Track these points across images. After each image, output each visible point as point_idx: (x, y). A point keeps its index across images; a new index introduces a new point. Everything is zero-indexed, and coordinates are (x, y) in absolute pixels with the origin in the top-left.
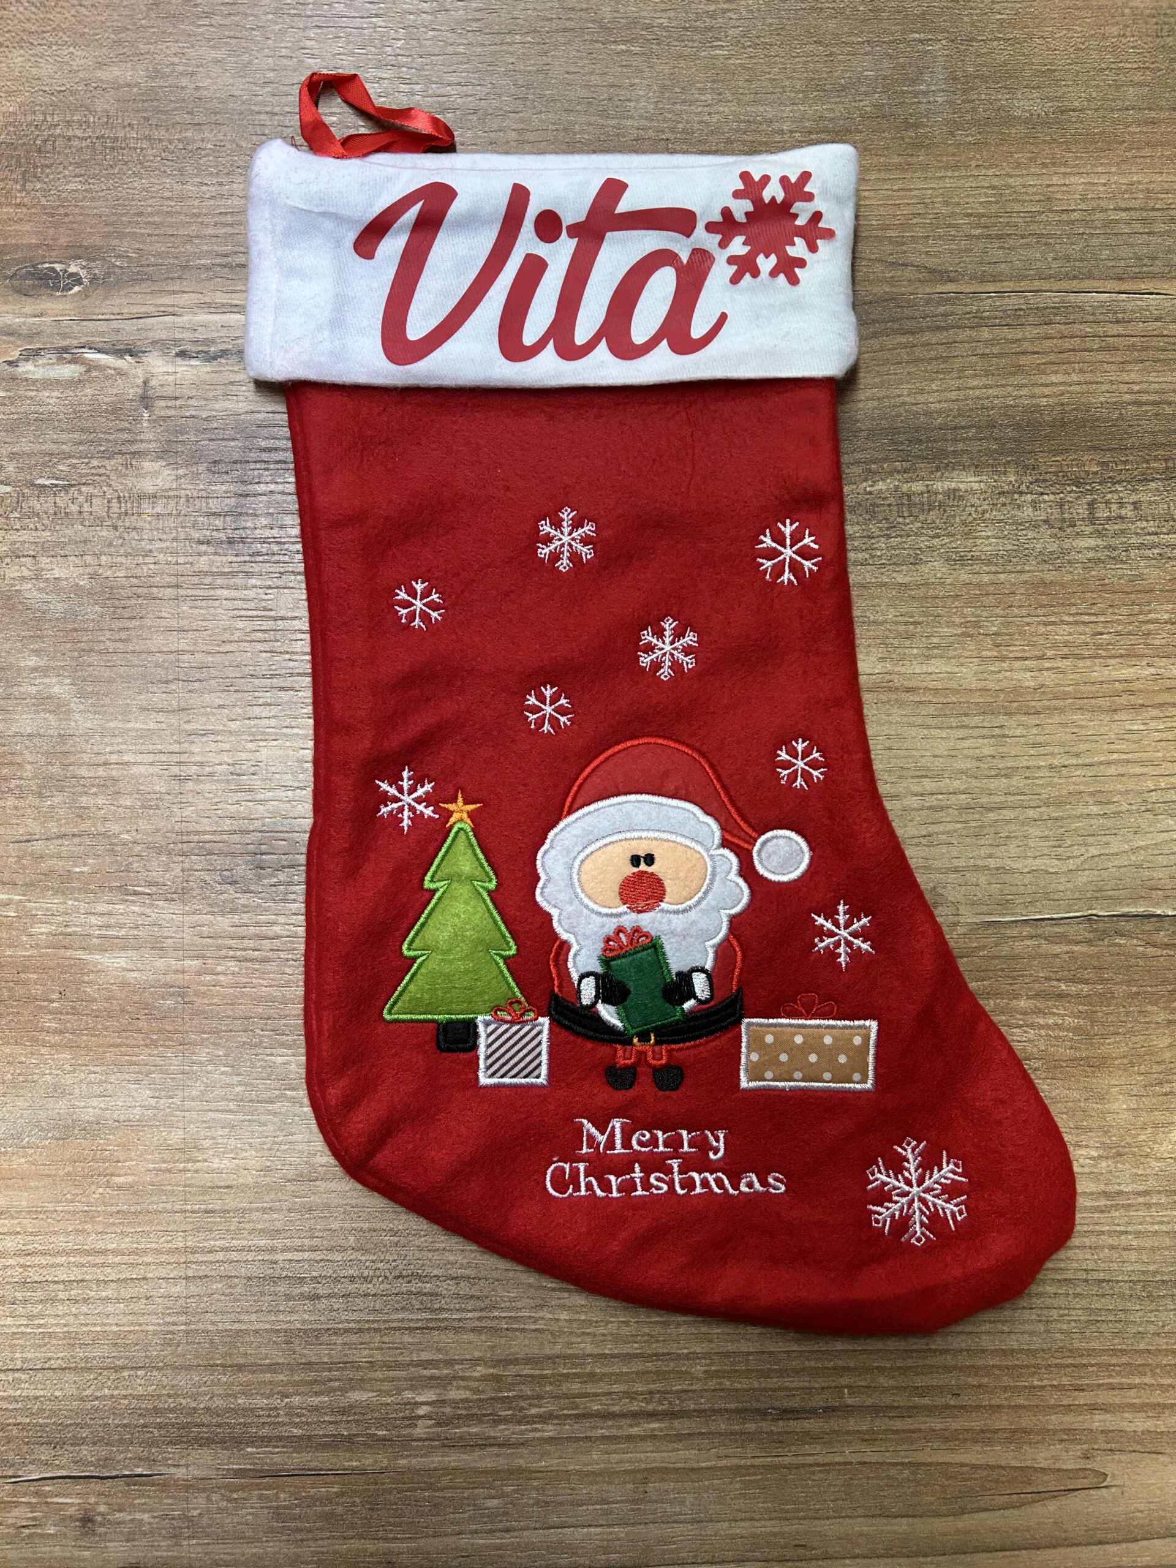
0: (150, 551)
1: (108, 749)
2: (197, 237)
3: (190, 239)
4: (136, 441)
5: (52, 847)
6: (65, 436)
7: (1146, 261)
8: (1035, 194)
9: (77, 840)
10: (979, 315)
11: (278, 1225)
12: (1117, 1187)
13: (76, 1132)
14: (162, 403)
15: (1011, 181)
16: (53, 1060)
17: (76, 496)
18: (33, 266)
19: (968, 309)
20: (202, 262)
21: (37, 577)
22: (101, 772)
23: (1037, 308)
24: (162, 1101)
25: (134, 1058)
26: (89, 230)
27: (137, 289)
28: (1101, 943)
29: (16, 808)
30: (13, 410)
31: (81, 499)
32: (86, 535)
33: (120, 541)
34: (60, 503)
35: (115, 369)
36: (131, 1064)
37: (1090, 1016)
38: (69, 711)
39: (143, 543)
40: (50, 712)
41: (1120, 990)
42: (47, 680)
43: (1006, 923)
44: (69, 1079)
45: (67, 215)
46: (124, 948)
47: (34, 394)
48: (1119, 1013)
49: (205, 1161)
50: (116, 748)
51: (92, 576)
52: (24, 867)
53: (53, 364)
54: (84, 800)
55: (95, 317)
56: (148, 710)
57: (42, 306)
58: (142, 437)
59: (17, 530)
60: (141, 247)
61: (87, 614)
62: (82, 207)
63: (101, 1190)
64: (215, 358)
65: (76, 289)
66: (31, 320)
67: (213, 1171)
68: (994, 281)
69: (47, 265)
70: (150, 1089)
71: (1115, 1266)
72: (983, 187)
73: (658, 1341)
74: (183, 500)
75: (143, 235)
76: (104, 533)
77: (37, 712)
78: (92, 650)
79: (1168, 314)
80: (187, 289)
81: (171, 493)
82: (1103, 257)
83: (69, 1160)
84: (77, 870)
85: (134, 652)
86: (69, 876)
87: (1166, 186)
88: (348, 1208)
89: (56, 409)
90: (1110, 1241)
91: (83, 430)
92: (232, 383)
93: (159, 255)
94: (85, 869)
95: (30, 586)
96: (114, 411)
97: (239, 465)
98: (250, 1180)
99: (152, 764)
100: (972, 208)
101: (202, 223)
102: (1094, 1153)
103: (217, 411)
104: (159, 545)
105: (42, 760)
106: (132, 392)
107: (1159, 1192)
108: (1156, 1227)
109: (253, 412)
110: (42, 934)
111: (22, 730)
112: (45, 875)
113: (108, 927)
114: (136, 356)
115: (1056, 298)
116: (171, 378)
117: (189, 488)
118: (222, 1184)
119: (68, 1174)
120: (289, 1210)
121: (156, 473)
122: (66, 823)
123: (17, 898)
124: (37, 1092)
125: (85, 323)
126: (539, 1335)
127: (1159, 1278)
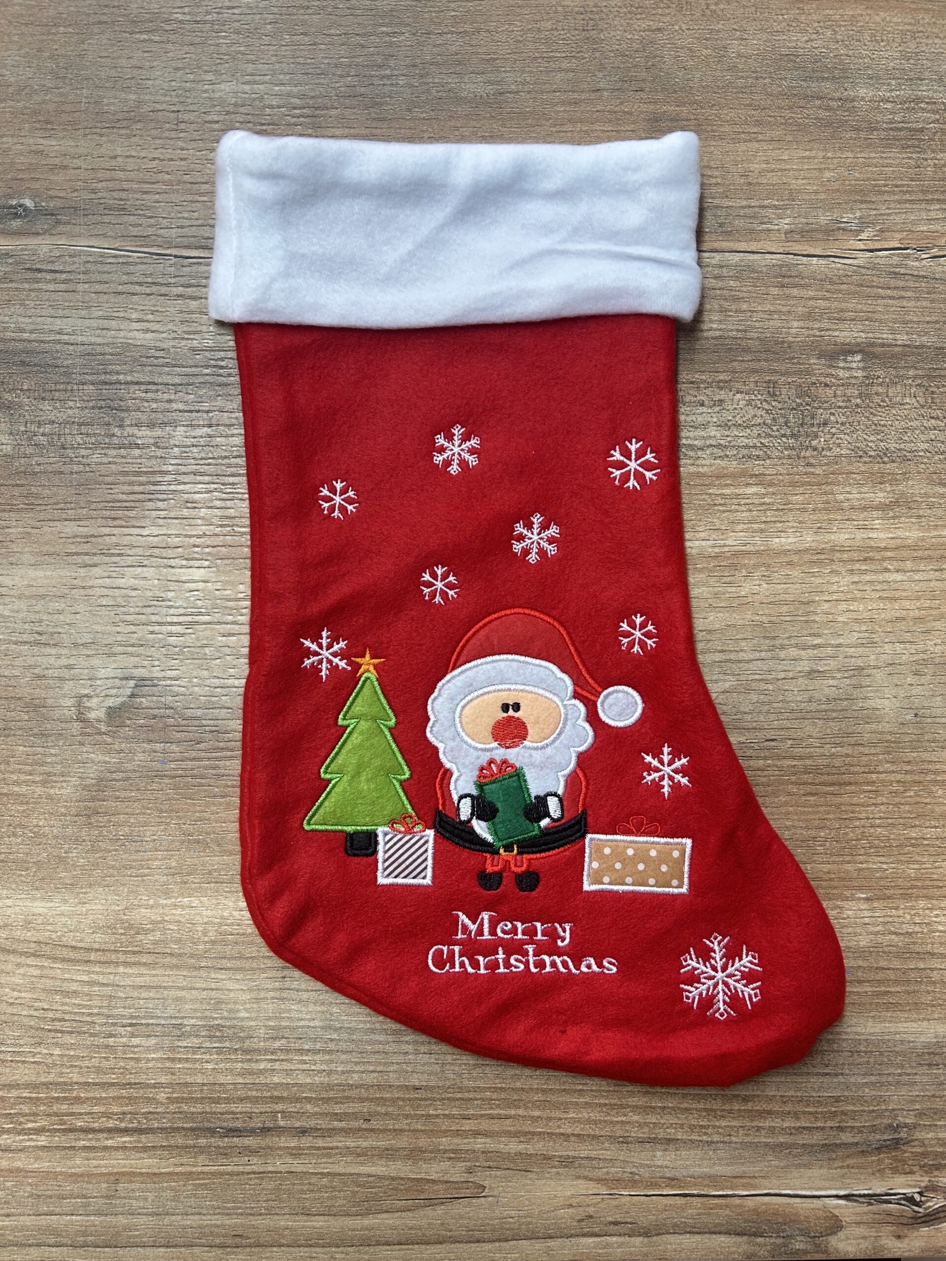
73: (131, 1073)
126: (36, 1066)
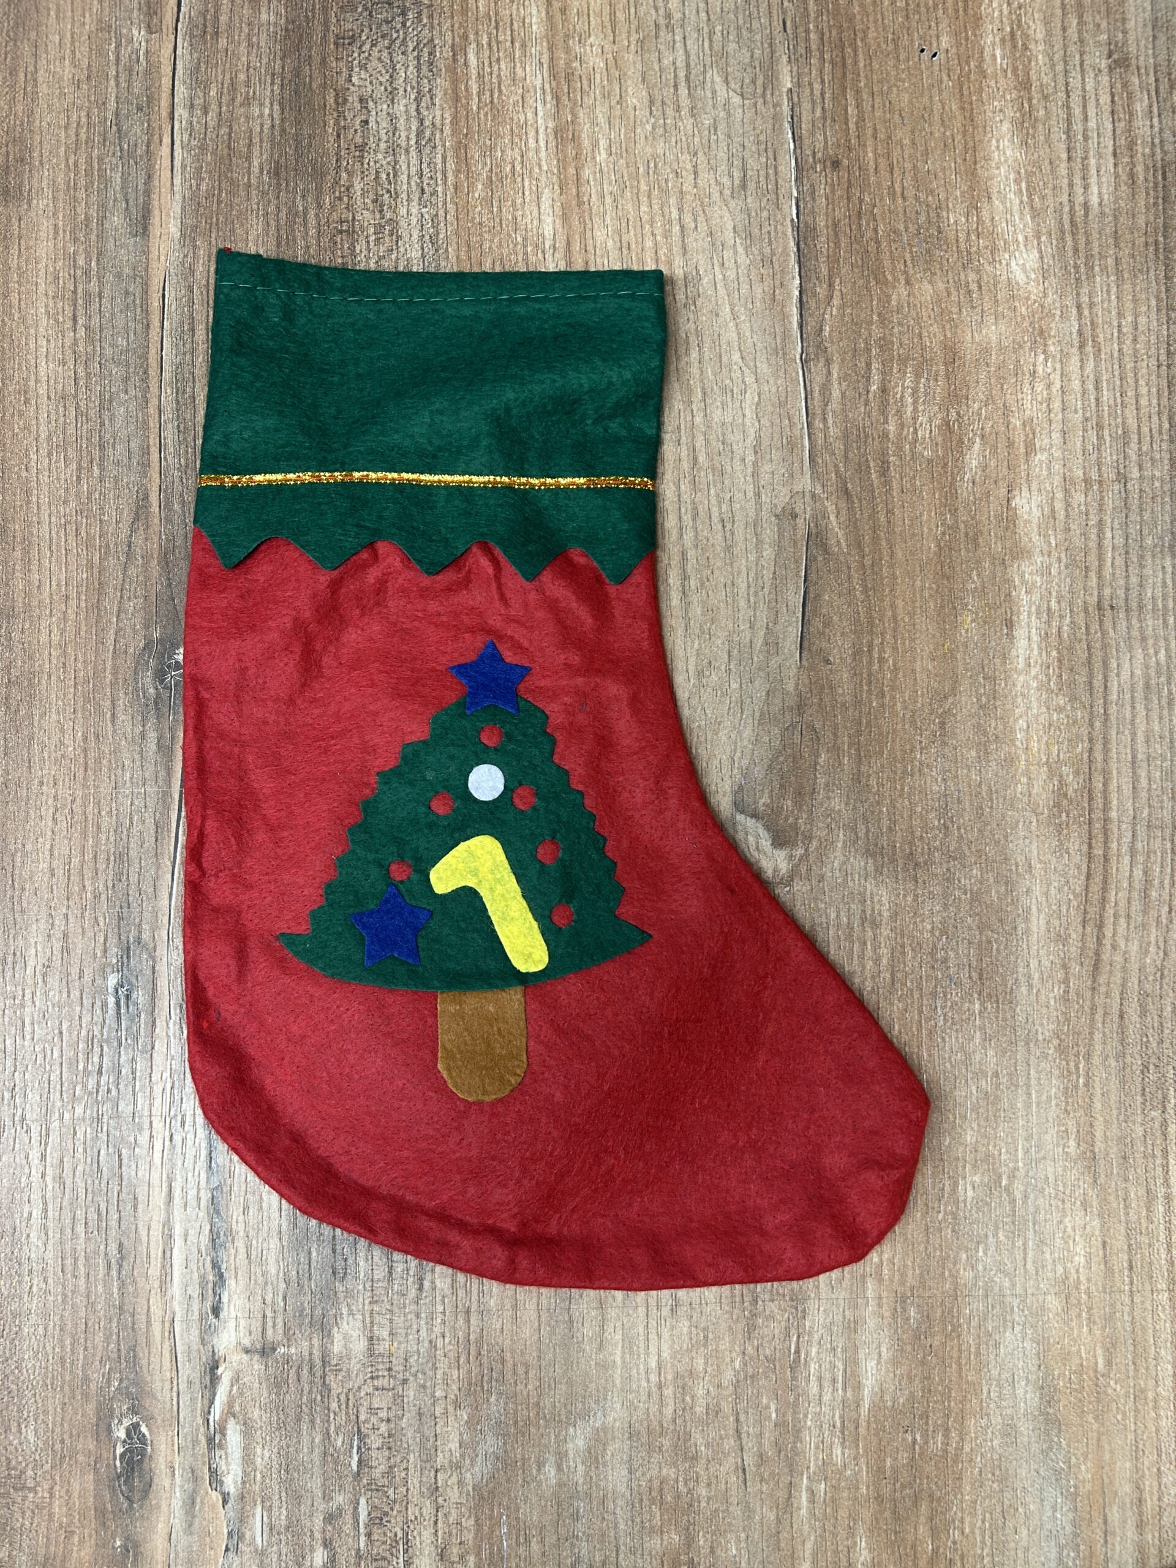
0: (431, 1342)
1: (644, 1384)
2: (88, 1296)
3: (90, 1305)
4: (310, 1360)
5: (749, 1444)
6: (306, 1439)
7: (130, 300)
8: (57, 412)
9: (742, 1418)
10: (183, 469)
11: (1142, 1192)
12: (1075, 336)
13: (1051, 1411)
14: (270, 1332)
15: (43, 436)
16: (976, 1438)
17: (371, 1426)
18: (119, 1477)
19: (177, 480)
20: (115, 1290)
21: (458, 1467)
22: (668, 1392)
23: (178, 410)
24: (1017, 1319)
25: (973, 1350)
26: (79, 1417)
27: (144, 1362)
28: (829, 349)
29: (709, 1485)
30: (277, 1497)
31: (374, 1420)
32: (413, 1413)
33: (420, 1375)
34: (378, 1444)
35: (232, 1385)
36: (978, 1354)
37: (903, 361)
38: (604, 1428)
39: (422, 1350)
40: (605, 1450)
41: (877, 332)
42: (571, 1454)
43: (810, 444)
44: (997, 1420)
45: (62, 1442)
46: (856, 1362)
47: (259, 1475)
48: (900, 333)
49: (1077, 1271)
50: (643, 1376)
51: (457, 1405)
52: (772, 1474)
53: (226, 1454)
54: (699, 1410)
55: (175, 1408)
56: (602, 1341)
57: (163, 1467)
58: (306, 1353)
59: (408, 1490)
60: (98, 1358)
61: (499, 1412)
62: (54, 1424)
63: (1112, 1383)
64: (221, 1276)
65: (144, 1429)
66: (178, 1479)
67: (1089, 1262)
68: (148, 454)
69: (118, 1463)
70: (1005, 1331)
71: (1153, 340)
72: (50, 464)
74: (376, 1308)
75: (85, 1357)
76: (412, 1393)
77: (605, 1464)
78: (537, 1404)
79: (185, 279)
80: (145, 1307)
81: (368, 1320)
82: (125, 343)
83: (1081, 1418)
84: (774, 1415)
85: (539, 1357)
86: (780, 1424)
87: (50, 279)
88: (1122, 1117)
89: (275, 1450)
90: (1128, 342)
91: (299, 1419)
92: (249, 1256)
93: (107, 1339)
94: (773, 1407)
95: (468, 1475)
96: (277, 1385)
97: (338, 1247)
98: (1096, 1223)
99: (659, 1337)
100: (71, 476)
101: (73, 1292)
102: (1042, 357)
103: (278, 1272)
104: (423, 1333)
105: (656, 1458)
106: (257, 1365)
107: (1078, 294)
108: (1113, 297)
109: (280, 1232)
110: (843, 1454)
111: (625, 1480)
112: (780, 1452)
113: (834, 1381)
114: (217, 1362)
115: (168, 392)
116: (243, 1323)
117: (362, 1301)
118: (1101, 1252)
119: (1096, 1418)
120: (1126, 1180)
121: (346, 1337)
122: (724, 1429)
123: (805, 1481)
124: (1010, 1455)
125: (181, 1419)
127: (1163, 295)
